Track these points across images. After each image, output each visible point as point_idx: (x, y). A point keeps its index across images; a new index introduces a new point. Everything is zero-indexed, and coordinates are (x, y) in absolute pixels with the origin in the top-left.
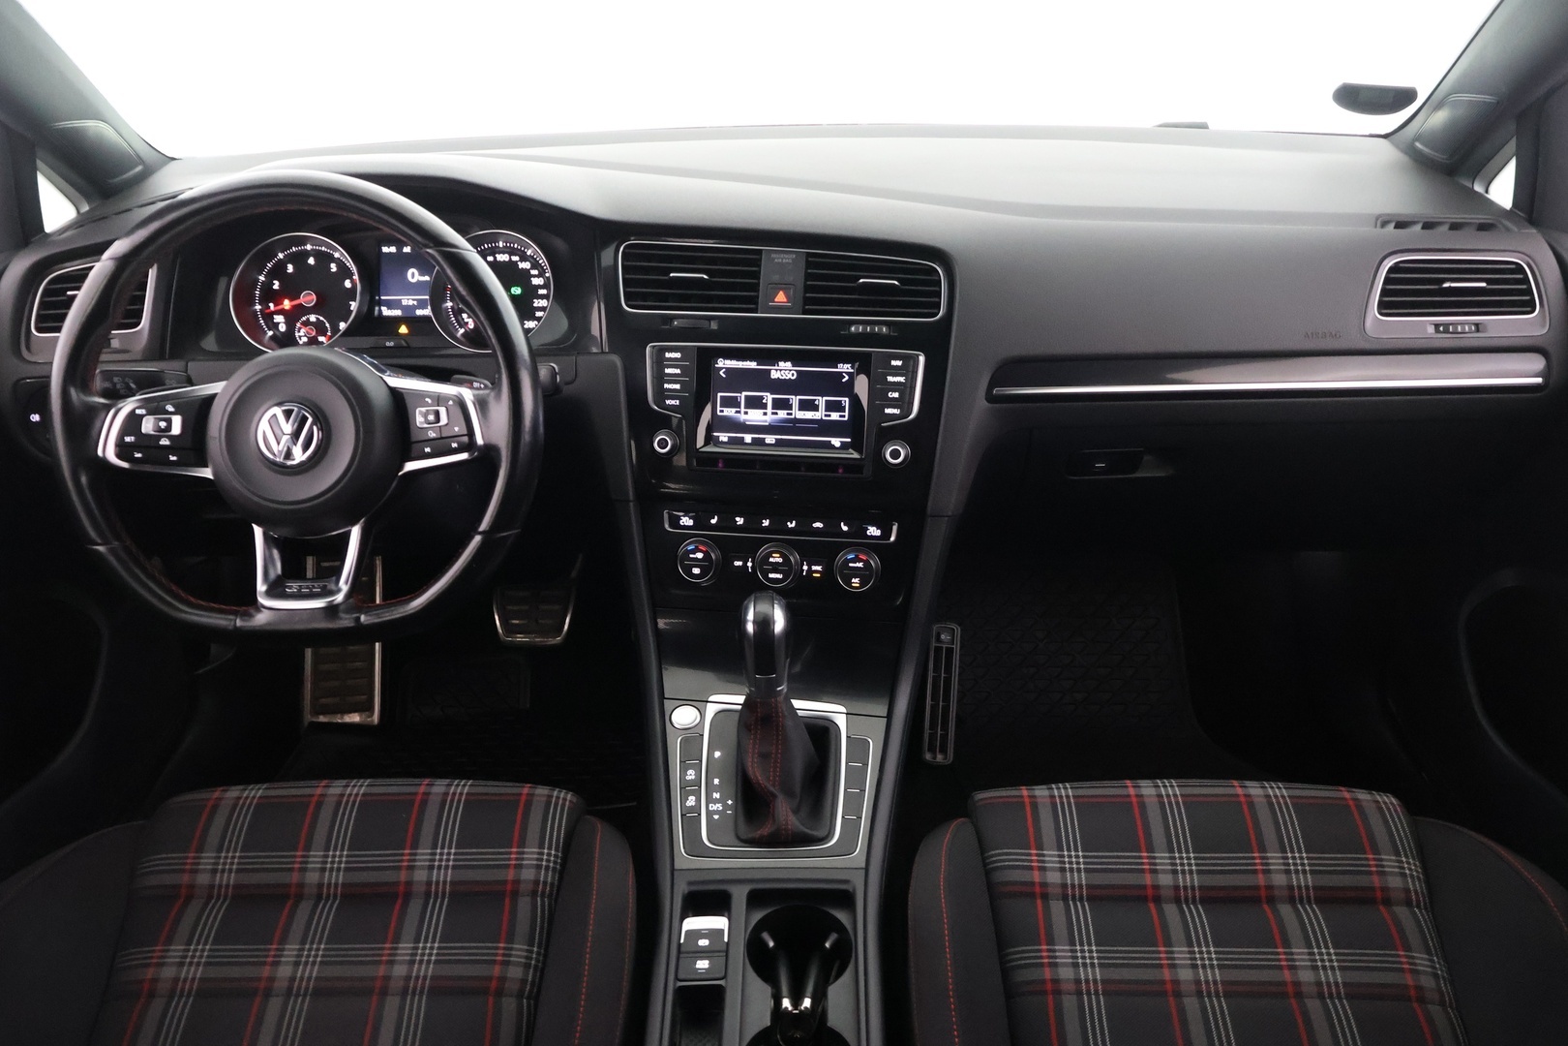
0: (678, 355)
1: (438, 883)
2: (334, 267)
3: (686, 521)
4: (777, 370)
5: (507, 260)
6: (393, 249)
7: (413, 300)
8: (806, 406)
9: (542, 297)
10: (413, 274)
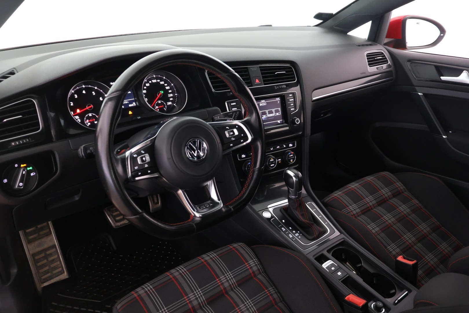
0: (235, 104)
1: (202, 302)
2: (94, 93)
3: (243, 156)
4: (261, 103)
5: (156, 81)
7: (127, 101)
8: (270, 112)
9: (170, 93)
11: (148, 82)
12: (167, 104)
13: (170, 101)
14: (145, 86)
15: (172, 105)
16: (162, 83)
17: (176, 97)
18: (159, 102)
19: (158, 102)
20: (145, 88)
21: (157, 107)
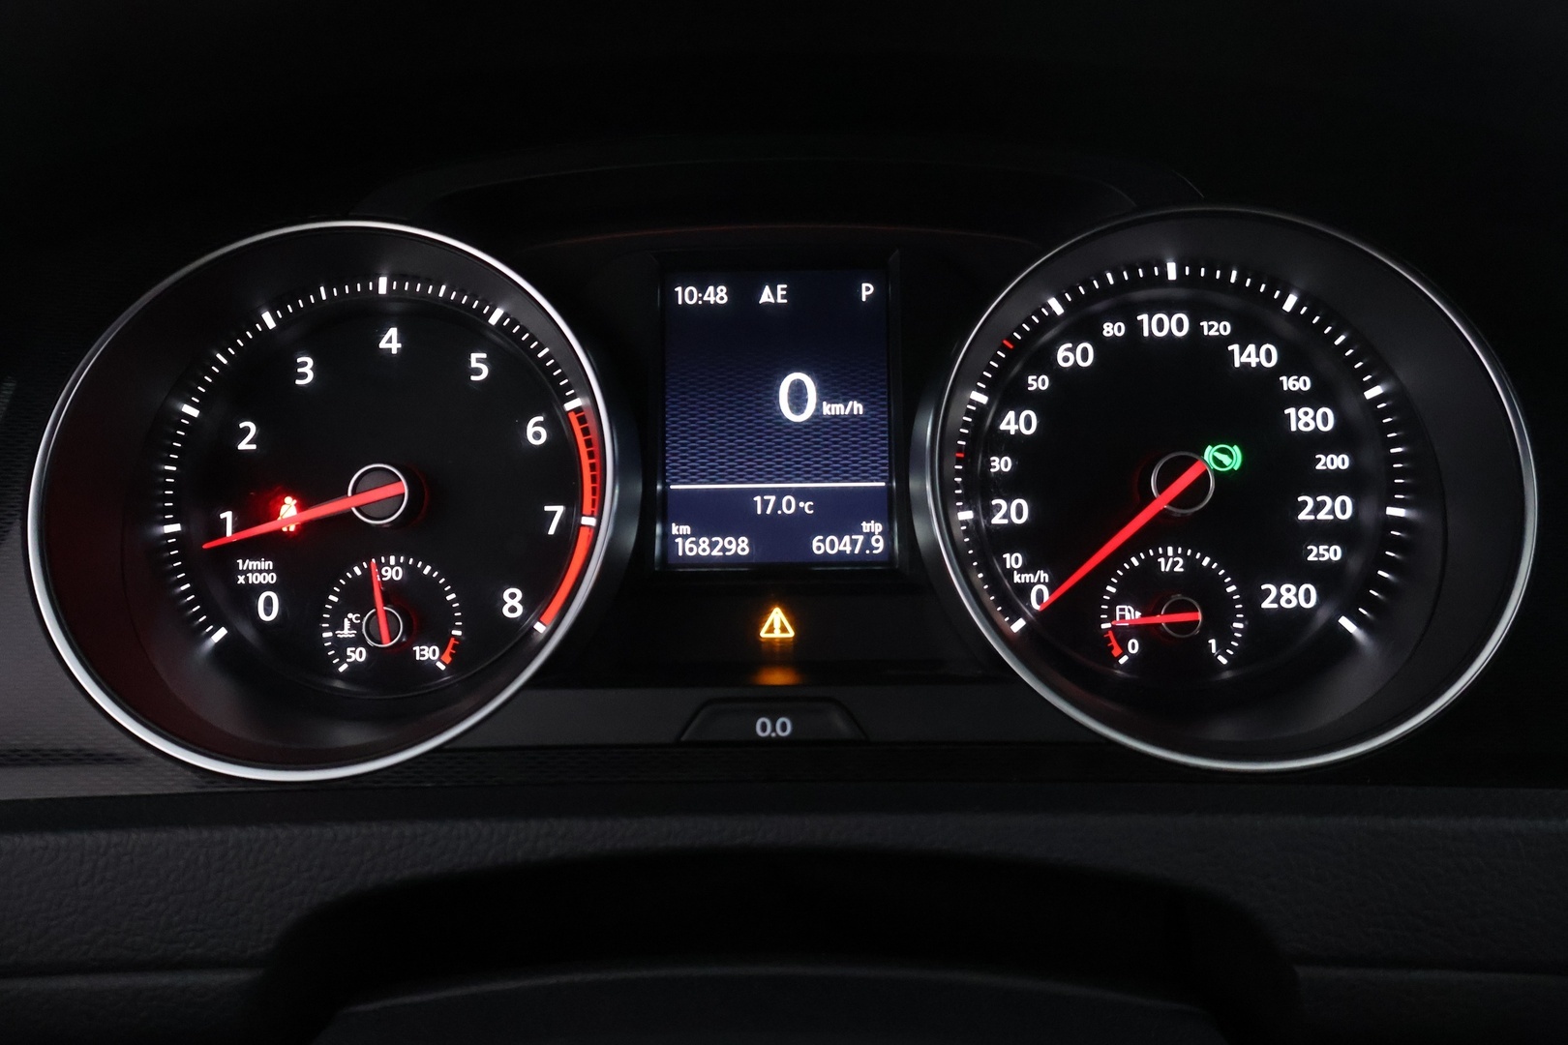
2: (481, 364)
5: (1182, 333)
6: (717, 295)
7: (801, 495)
9: (1333, 483)
10: (798, 392)
11: (1081, 327)
12: (1256, 596)
13: (1301, 572)
14: (1044, 362)
15: (1323, 616)
16: (1251, 356)
17: (1396, 544)
18: (1172, 561)
19: (1151, 564)
20: (1039, 383)
21: (1130, 614)
